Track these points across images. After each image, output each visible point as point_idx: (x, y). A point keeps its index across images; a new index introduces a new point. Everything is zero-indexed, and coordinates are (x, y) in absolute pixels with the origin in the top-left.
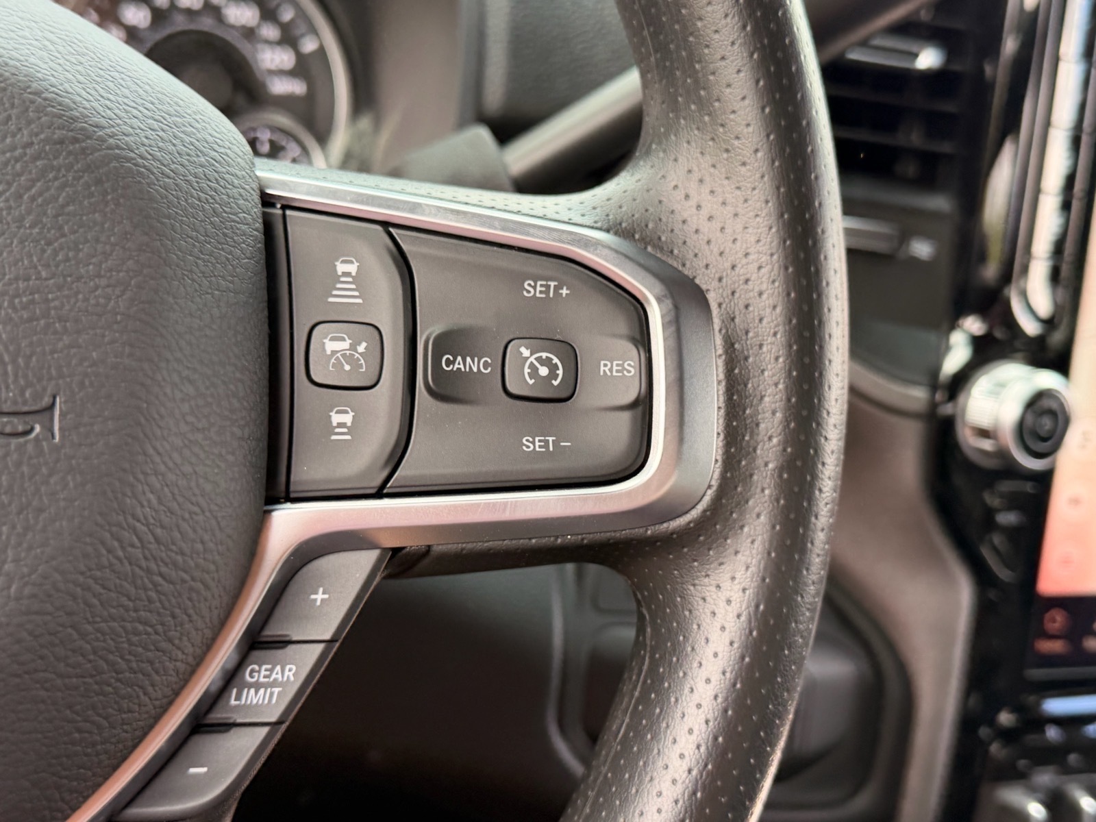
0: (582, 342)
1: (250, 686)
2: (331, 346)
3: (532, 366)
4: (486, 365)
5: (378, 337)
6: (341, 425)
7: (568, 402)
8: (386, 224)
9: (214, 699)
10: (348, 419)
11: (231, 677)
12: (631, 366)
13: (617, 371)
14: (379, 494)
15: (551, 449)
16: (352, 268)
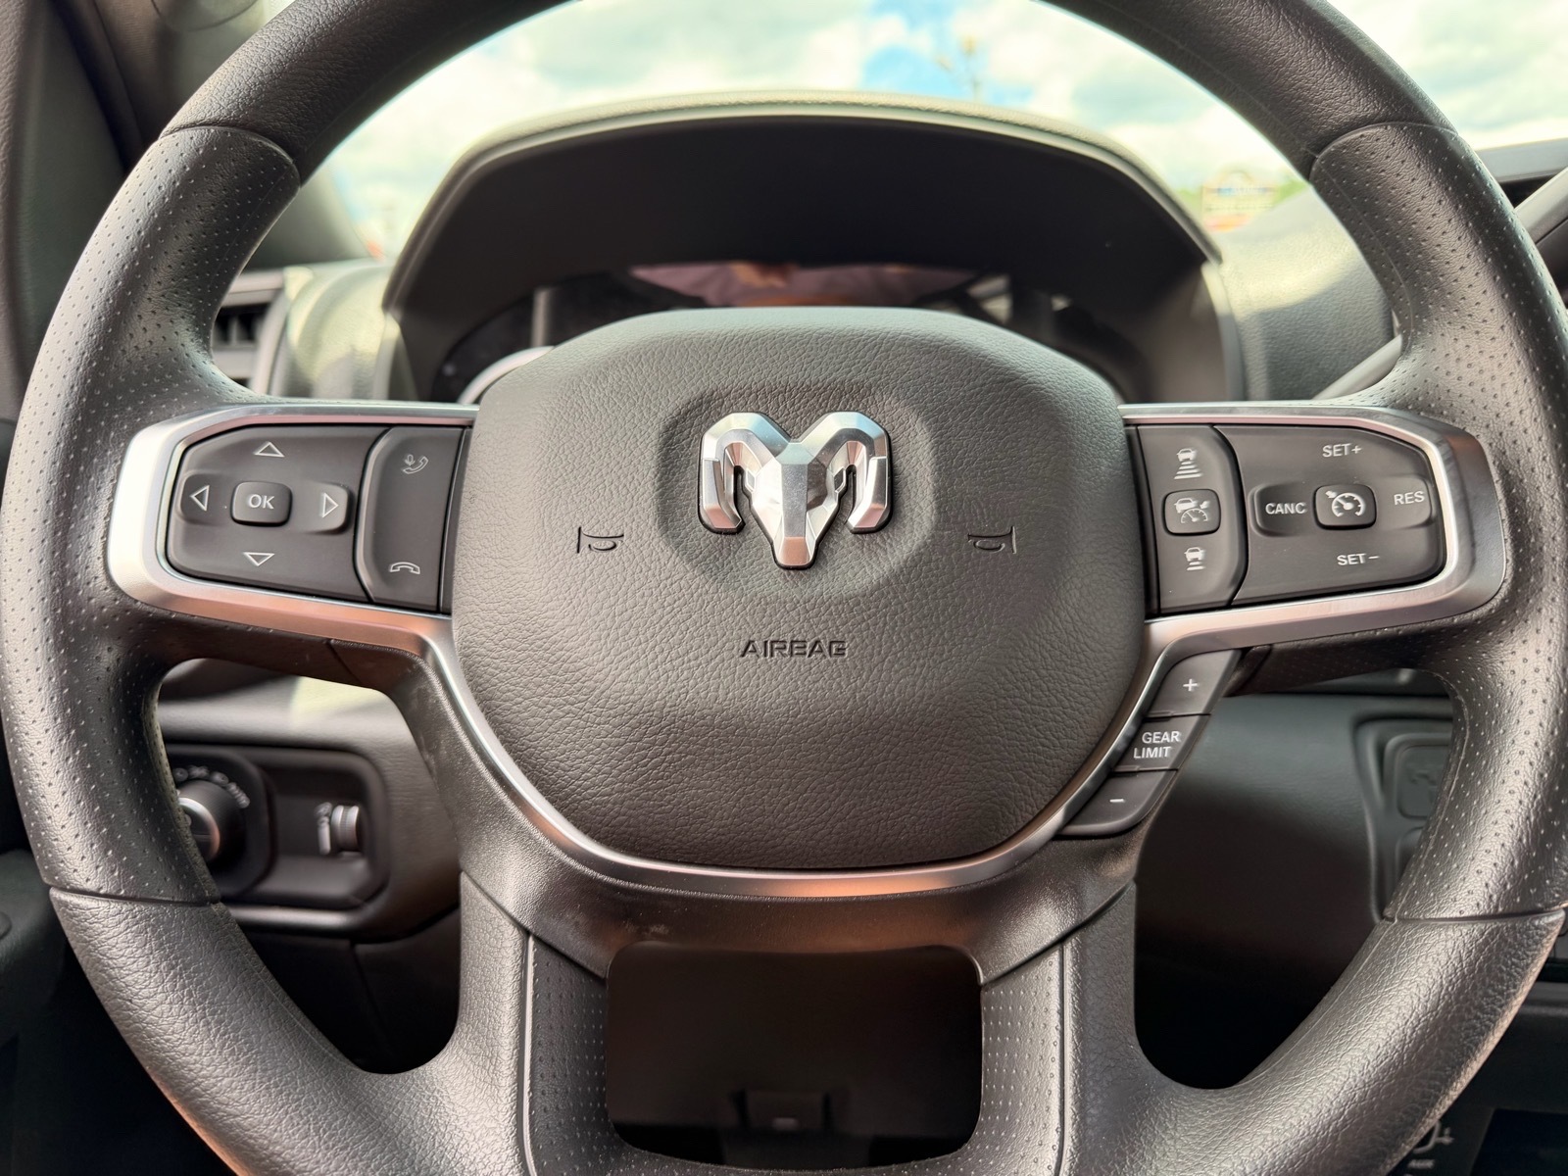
0: (1377, 485)
1: (1147, 746)
2: (1180, 507)
3: (1338, 504)
4: (1302, 508)
5: (1215, 497)
6: (1196, 560)
7: (1373, 527)
8: (1212, 425)
9: (1123, 755)
10: (1199, 555)
11: (1133, 741)
12: (1421, 496)
13: (1410, 500)
14: (1229, 605)
15: (1362, 562)
16: (1191, 455)
